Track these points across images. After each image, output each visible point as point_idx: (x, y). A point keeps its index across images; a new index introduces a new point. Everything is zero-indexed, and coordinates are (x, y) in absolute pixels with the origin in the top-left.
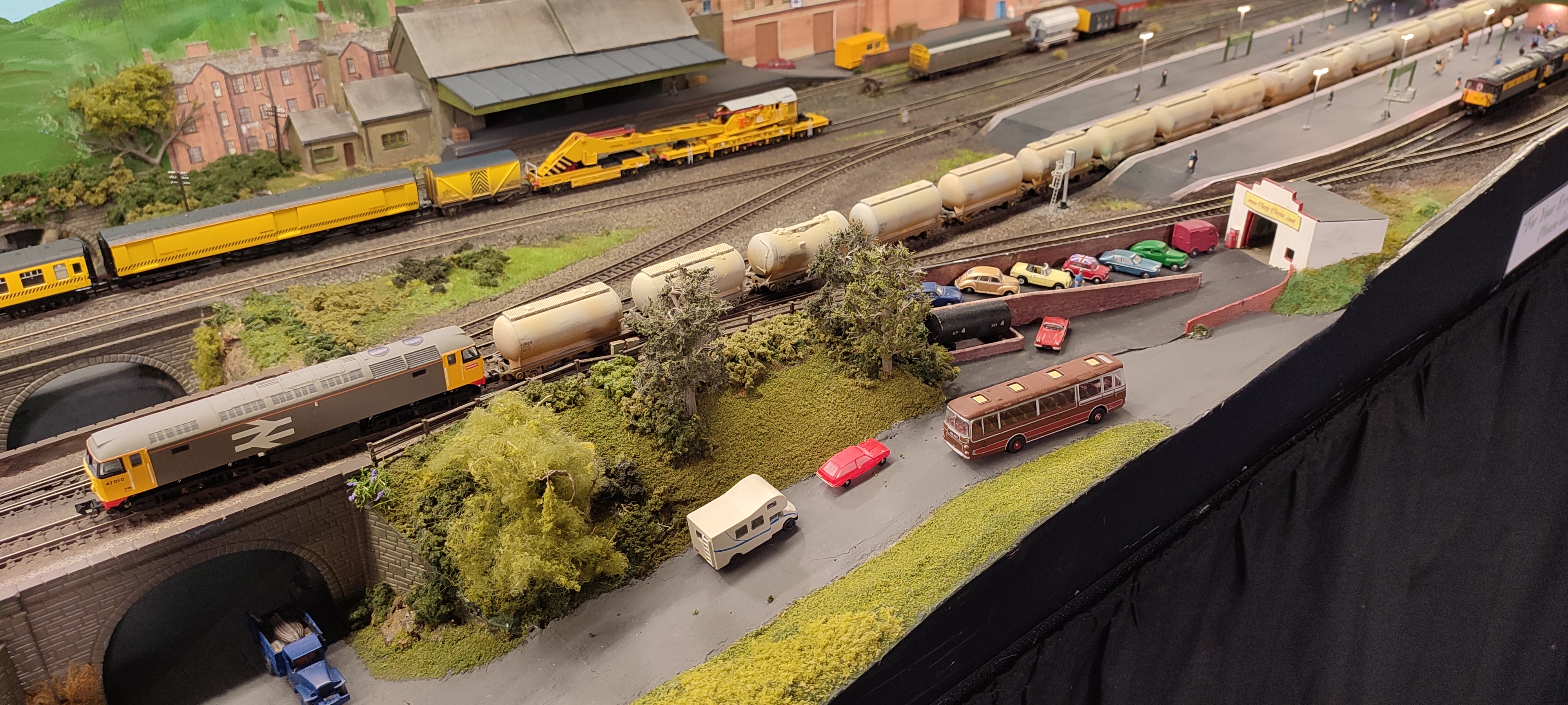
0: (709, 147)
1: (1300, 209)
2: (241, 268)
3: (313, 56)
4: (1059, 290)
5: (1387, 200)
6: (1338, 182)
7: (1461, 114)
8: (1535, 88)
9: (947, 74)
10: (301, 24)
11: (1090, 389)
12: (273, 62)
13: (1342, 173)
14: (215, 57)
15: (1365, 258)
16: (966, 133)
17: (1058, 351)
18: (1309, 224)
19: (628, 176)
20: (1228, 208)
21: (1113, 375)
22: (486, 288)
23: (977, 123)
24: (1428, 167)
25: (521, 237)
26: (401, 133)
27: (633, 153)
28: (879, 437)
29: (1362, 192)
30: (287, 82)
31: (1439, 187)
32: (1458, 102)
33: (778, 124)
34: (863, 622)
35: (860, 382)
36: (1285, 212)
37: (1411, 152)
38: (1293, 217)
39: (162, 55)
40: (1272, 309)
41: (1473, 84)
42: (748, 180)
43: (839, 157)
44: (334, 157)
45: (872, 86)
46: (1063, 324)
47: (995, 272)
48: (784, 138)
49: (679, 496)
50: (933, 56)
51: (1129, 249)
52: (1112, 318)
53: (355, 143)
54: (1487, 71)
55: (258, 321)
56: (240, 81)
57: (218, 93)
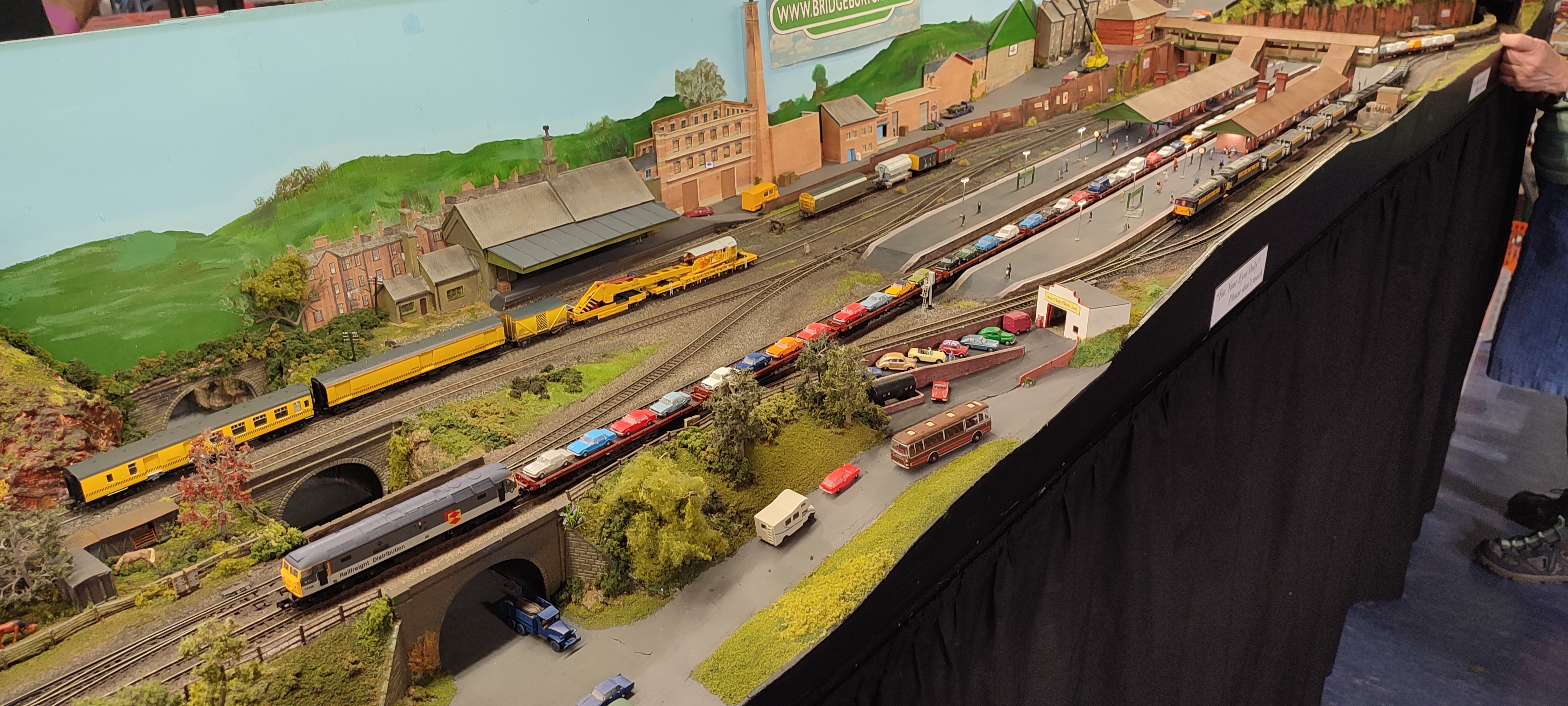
0: (682, 282)
1: (1079, 301)
2: (397, 394)
3: (392, 238)
4: (940, 364)
5: (1131, 287)
6: (1100, 277)
7: (1175, 221)
8: (1222, 198)
9: (826, 212)
10: (386, 217)
11: (971, 422)
12: (369, 245)
13: (1102, 270)
14: (332, 246)
15: (1120, 328)
16: (852, 258)
17: (945, 402)
18: (1085, 310)
19: (633, 307)
20: (1035, 302)
21: (983, 412)
22: (575, 394)
23: (858, 249)
24: (1155, 262)
25: (579, 357)
26: (459, 288)
27: (635, 292)
28: (850, 463)
29: (1116, 283)
30: (376, 258)
31: (1162, 275)
32: (1172, 213)
33: (725, 262)
34: (873, 559)
35: (834, 430)
36: (1070, 304)
37: (1144, 252)
38: (1075, 306)
39: (299, 248)
40: (1069, 365)
41: (1180, 202)
42: (715, 304)
43: (772, 283)
44: (414, 310)
45: (777, 226)
46: (946, 385)
47: (900, 356)
48: (730, 271)
49: (742, 507)
50: (817, 201)
51: (977, 333)
52: (973, 379)
53: (428, 298)
54: (1187, 192)
55: (440, 428)
56: (347, 261)
57: (333, 271)
